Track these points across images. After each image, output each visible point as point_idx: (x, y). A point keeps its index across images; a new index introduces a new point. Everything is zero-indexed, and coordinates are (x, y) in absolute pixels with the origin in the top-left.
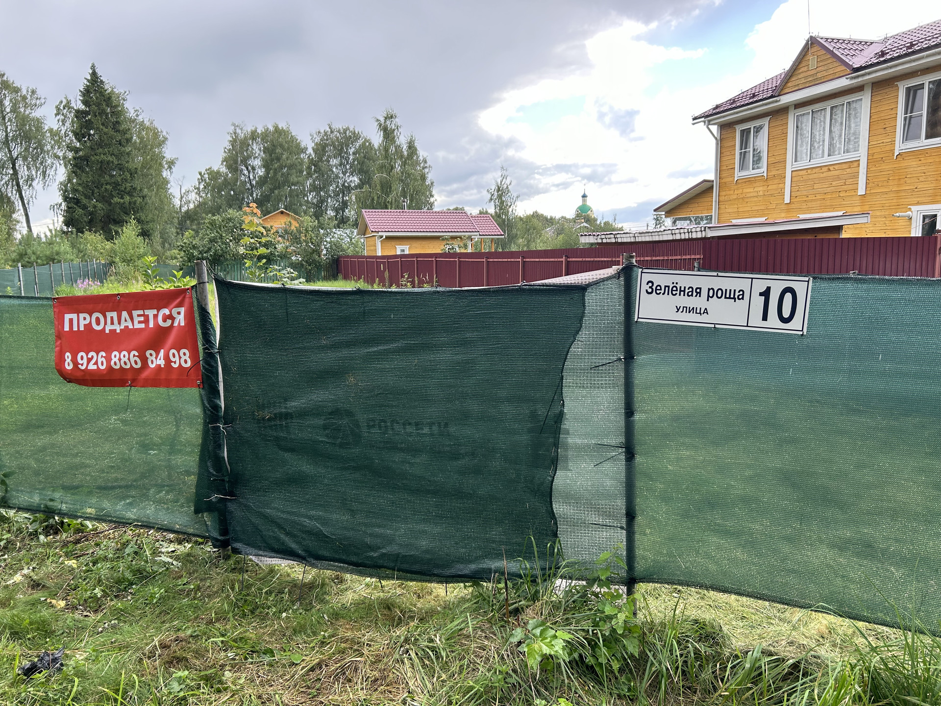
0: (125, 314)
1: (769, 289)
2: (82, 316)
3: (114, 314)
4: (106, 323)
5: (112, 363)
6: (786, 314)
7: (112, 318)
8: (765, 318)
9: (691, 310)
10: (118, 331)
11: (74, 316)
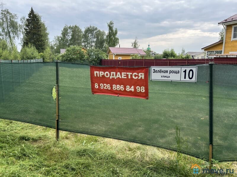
0: (119, 73)
1: (186, 70)
2: (101, 72)
3: (114, 73)
4: (110, 75)
5: (113, 88)
6: (191, 77)
7: (113, 74)
8: (185, 78)
9: (165, 77)
10: (116, 78)
11: (98, 72)
